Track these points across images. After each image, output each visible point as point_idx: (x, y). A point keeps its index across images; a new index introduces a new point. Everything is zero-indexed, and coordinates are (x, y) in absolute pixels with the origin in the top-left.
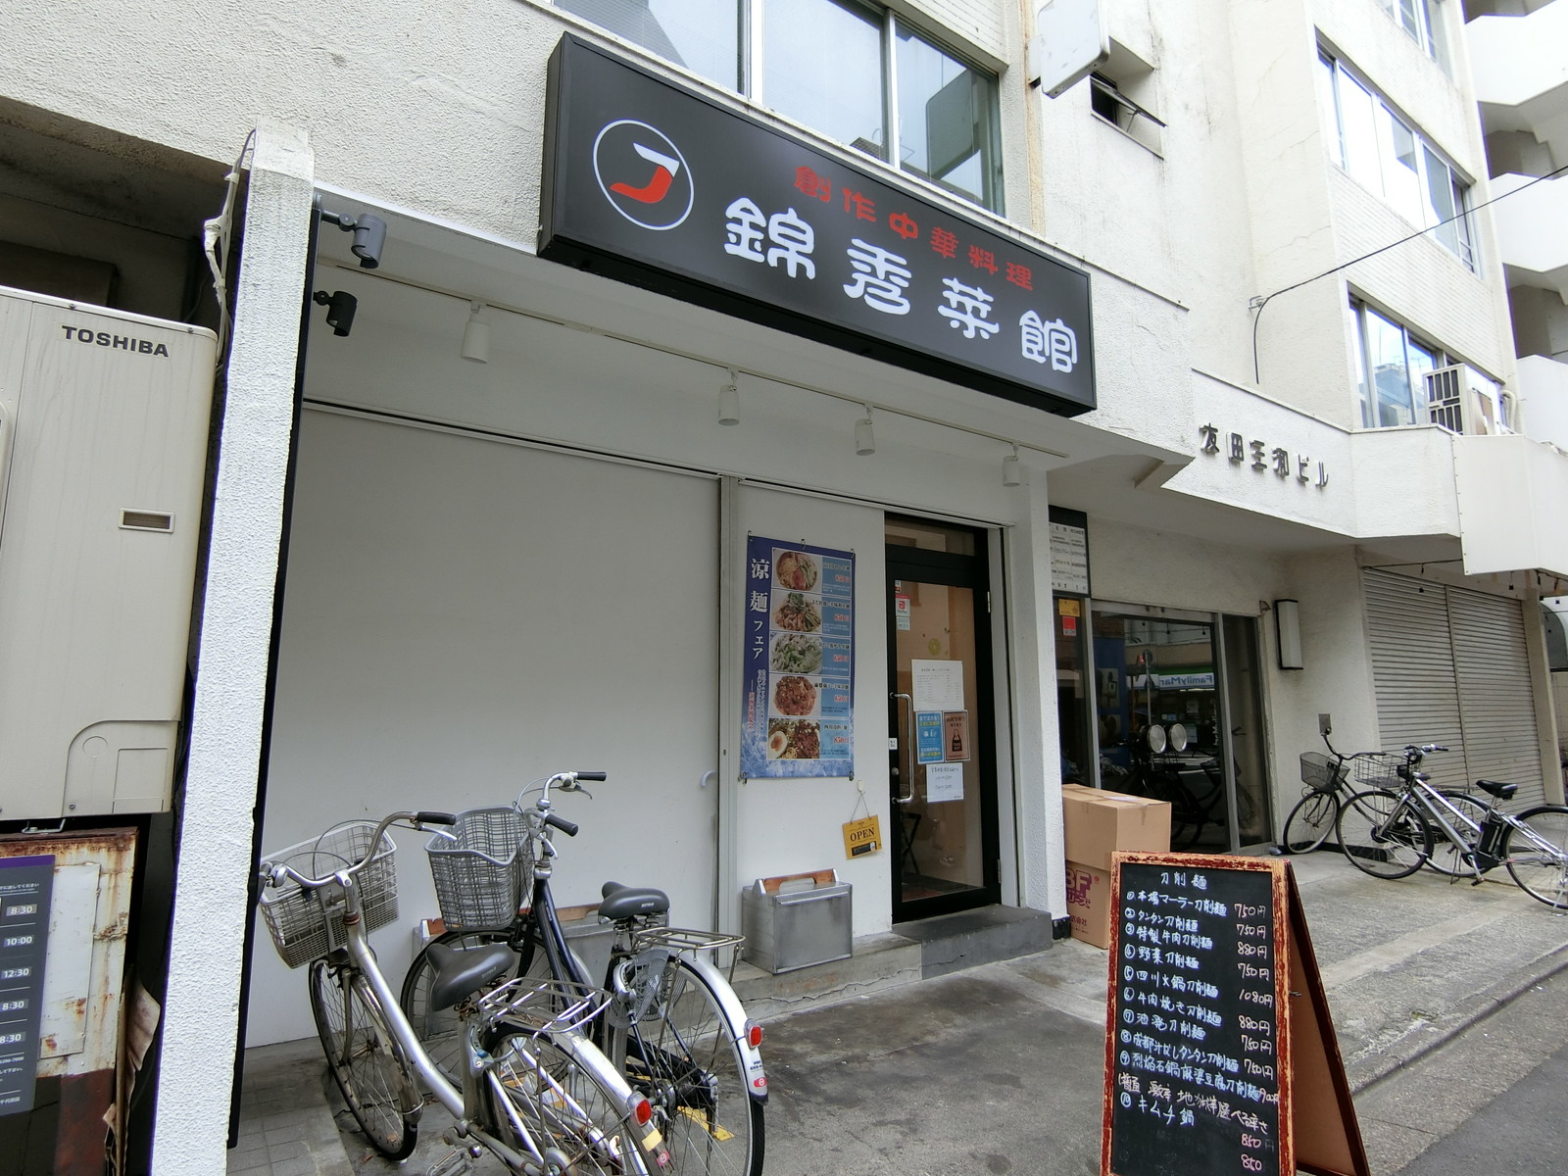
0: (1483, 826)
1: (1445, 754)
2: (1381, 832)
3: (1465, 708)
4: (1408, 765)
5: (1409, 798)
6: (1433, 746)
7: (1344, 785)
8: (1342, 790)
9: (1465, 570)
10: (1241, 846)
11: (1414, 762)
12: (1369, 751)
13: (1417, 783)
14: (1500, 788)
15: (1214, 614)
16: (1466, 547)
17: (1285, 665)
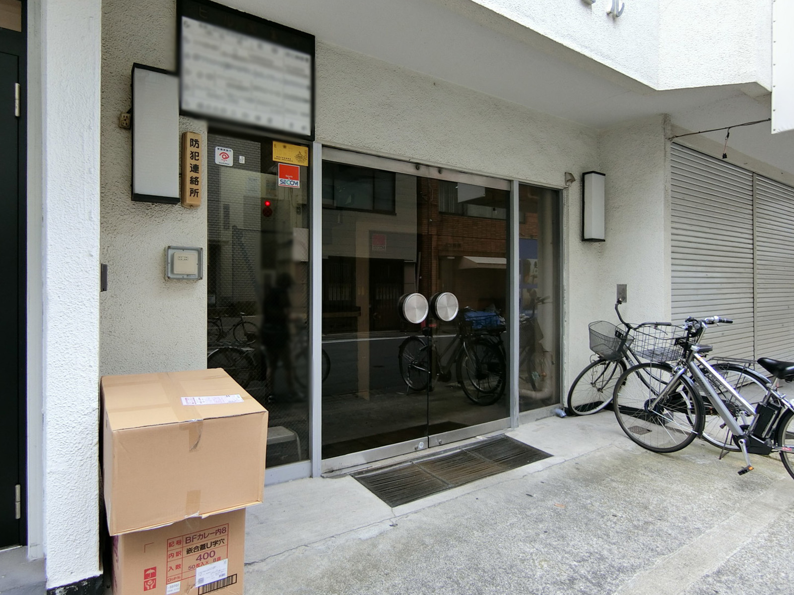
0: (759, 408)
1: (729, 326)
2: (653, 405)
3: (758, 281)
4: (688, 338)
5: (685, 372)
6: (716, 318)
7: (628, 353)
8: (627, 358)
9: (773, 128)
10: (521, 411)
11: (694, 335)
12: (655, 322)
13: (694, 357)
14: (784, 369)
15: (510, 182)
16: (776, 101)
17: (586, 237)
